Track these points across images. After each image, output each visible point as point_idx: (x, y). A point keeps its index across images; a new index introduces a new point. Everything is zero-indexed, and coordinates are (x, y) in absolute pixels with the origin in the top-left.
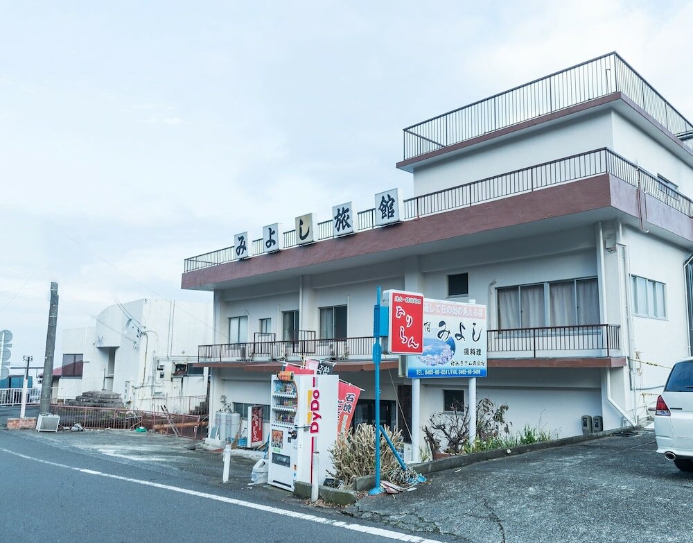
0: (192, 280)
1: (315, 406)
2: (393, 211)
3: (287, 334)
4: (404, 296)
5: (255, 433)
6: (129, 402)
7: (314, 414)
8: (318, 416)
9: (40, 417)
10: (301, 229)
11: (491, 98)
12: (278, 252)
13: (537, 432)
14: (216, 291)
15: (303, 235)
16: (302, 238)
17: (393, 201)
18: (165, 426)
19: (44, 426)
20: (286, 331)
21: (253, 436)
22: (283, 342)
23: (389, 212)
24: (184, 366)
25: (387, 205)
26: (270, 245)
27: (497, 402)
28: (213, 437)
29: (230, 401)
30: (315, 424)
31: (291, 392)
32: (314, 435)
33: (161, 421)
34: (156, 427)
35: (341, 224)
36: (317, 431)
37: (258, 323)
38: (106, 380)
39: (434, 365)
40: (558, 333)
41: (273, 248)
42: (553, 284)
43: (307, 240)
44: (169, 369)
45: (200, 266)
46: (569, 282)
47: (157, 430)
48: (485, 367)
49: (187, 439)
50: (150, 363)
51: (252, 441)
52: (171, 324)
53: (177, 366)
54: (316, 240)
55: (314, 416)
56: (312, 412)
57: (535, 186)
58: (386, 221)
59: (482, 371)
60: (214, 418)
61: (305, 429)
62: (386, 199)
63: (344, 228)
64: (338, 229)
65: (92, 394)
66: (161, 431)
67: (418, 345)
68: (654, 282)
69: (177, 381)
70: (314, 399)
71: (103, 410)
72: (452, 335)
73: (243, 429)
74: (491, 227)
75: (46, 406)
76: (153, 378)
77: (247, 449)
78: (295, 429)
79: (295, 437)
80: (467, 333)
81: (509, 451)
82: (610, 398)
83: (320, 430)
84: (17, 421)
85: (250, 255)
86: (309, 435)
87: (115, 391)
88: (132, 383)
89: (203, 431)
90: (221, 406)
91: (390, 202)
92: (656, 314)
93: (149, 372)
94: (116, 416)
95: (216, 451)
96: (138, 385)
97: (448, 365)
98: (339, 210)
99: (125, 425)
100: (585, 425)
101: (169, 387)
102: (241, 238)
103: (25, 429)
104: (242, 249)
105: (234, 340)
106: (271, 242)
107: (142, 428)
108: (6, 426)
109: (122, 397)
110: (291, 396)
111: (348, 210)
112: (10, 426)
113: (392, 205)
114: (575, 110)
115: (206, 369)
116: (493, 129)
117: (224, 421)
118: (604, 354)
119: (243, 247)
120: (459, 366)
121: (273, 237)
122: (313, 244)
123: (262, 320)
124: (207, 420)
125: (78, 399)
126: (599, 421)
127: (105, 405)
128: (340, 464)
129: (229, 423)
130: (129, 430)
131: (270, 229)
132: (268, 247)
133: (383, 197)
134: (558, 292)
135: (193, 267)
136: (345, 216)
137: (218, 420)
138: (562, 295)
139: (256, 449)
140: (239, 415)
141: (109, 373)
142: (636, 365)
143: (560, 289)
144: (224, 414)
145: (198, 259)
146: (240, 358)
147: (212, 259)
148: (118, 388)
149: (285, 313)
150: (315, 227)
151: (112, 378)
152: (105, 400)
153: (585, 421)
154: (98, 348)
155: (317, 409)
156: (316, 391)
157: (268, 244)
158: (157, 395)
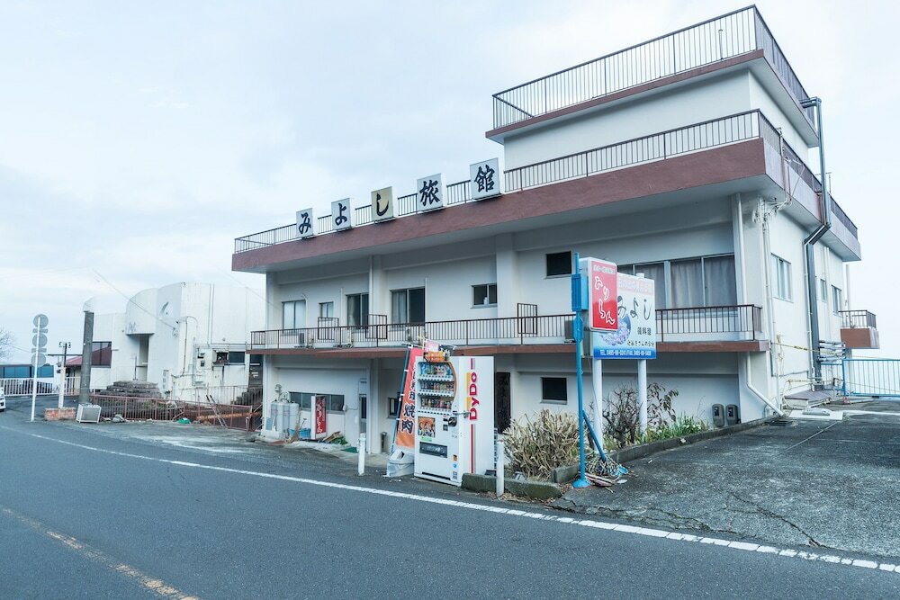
0: (243, 261)
1: (473, 390)
2: (493, 183)
3: (352, 319)
4: (601, 265)
5: (319, 424)
6: (169, 392)
7: (473, 399)
8: (476, 402)
9: (81, 408)
10: (378, 203)
11: (600, 59)
12: (350, 230)
13: (695, 420)
14: (269, 274)
15: (380, 211)
16: (380, 214)
17: (493, 172)
18: (210, 417)
19: (85, 416)
20: (351, 316)
21: (317, 427)
22: (348, 327)
23: (487, 185)
24: (225, 354)
25: (485, 176)
26: (341, 222)
27: (667, 387)
28: (269, 428)
29: (286, 390)
30: (474, 410)
31: (445, 374)
32: (473, 422)
33: (206, 412)
34: (200, 418)
35: (428, 199)
36: (475, 418)
37: (318, 307)
38: (137, 369)
39: (614, 345)
40: (681, 315)
41: (344, 225)
42: (674, 263)
43: (386, 215)
44: (210, 357)
45: (252, 246)
46: (695, 261)
47: (202, 422)
48: (654, 348)
49: (240, 431)
50: (190, 350)
51: (317, 433)
52: (211, 309)
53: (219, 354)
54: (396, 216)
55: (473, 402)
56: (471, 397)
57: (668, 153)
58: (484, 193)
59: (652, 353)
60: (269, 408)
61: (466, 415)
62: (484, 170)
63: (431, 202)
64: (424, 204)
65: (125, 383)
66: (206, 422)
67: (614, 320)
68: (782, 261)
69: (218, 370)
70: (472, 383)
71: (140, 400)
72: (628, 312)
73: (302, 420)
74: (615, 199)
75: (85, 396)
76: (194, 367)
77: (310, 440)
78: (453, 416)
79: (454, 424)
80: (639, 310)
81: (683, 441)
82: (751, 386)
83: (478, 417)
84: (56, 412)
85: (316, 234)
86: (469, 422)
87: (150, 380)
88: (171, 372)
89: (256, 422)
90: (277, 396)
91: (489, 173)
92: (783, 296)
93: (189, 361)
94: (156, 407)
95: (276, 442)
96: (179, 374)
97: (625, 345)
98: (425, 183)
99: (166, 415)
100: (717, 414)
101: (210, 377)
102: (305, 215)
103: (65, 419)
104: (305, 227)
105: (289, 325)
106: (342, 218)
107: (185, 419)
108: (43, 416)
109: (160, 386)
110: (446, 379)
111: (436, 182)
112: (48, 416)
113: (491, 176)
114: (707, 70)
115: (247, 357)
116: (604, 93)
117: (280, 411)
118: (748, 336)
119: (307, 224)
120: (634, 346)
121: (344, 213)
122: (392, 221)
123: (321, 304)
124: (260, 410)
125: (109, 388)
126: (734, 411)
127: (141, 395)
128: (522, 453)
129: (287, 413)
130: (171, 422)
131: (340, 205)
132: (338, 224)
133: (480, 168)
134: (680, 270)
135: (242, 247)
136: (432, 190)
137: (274, 411)
138: (686, 276)
139: (321, 441)
140: (297, 405)
141: (140, 362)
142: (777, 348)
143: (682, 268)
144: (280, 404)
145: (252, 238)
146: (298, 345)
147: (269, 239)
148: (154, 376)
149: (349, 297)
150: (395, 202)
151: (146, 367)
152: (140, 390)
153: (716, 411)
154: (128, 335)
155: (475, 394)
156: (474, 374)
157: (338, 221)
158: (198, 385)
